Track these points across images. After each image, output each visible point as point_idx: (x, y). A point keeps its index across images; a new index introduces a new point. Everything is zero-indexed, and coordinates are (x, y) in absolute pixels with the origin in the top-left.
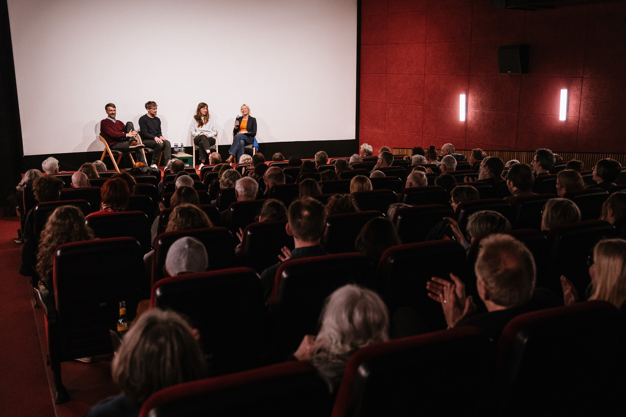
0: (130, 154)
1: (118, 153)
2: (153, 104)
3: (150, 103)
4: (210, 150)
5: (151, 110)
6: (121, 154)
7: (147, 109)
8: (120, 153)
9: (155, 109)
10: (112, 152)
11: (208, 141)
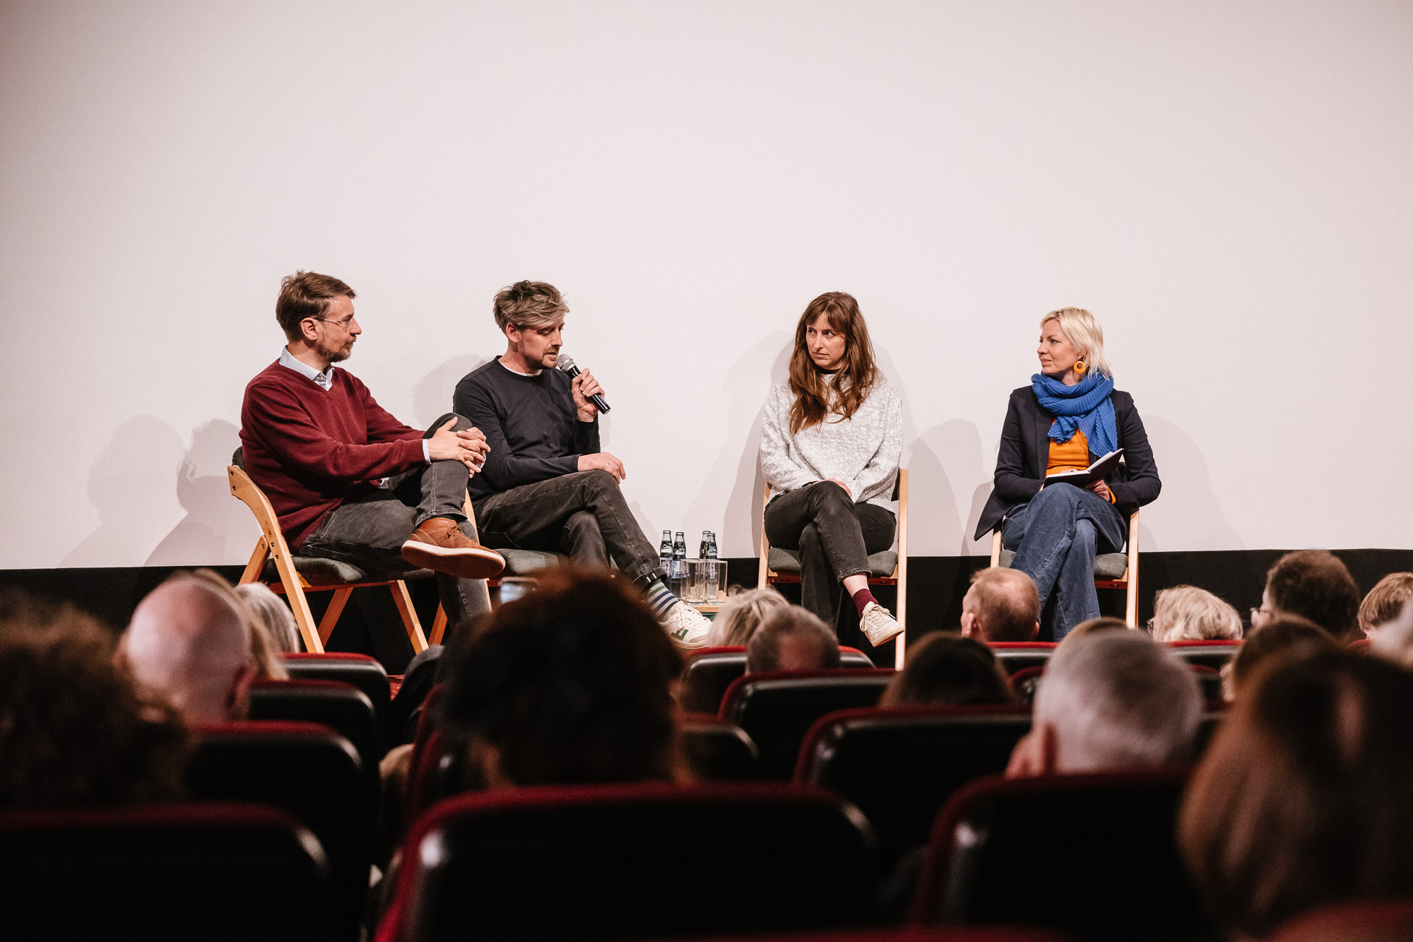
0: (401, 584)
1: (334, 573)
2: (544, 298)
3: (522, 292)
4: (868, 575)
5: (530, 334)
6: (351, 582)
7: (504, 331)
8: (347, 572)
9: (552, 329)
10: (299, 568)
11: (857, 523)
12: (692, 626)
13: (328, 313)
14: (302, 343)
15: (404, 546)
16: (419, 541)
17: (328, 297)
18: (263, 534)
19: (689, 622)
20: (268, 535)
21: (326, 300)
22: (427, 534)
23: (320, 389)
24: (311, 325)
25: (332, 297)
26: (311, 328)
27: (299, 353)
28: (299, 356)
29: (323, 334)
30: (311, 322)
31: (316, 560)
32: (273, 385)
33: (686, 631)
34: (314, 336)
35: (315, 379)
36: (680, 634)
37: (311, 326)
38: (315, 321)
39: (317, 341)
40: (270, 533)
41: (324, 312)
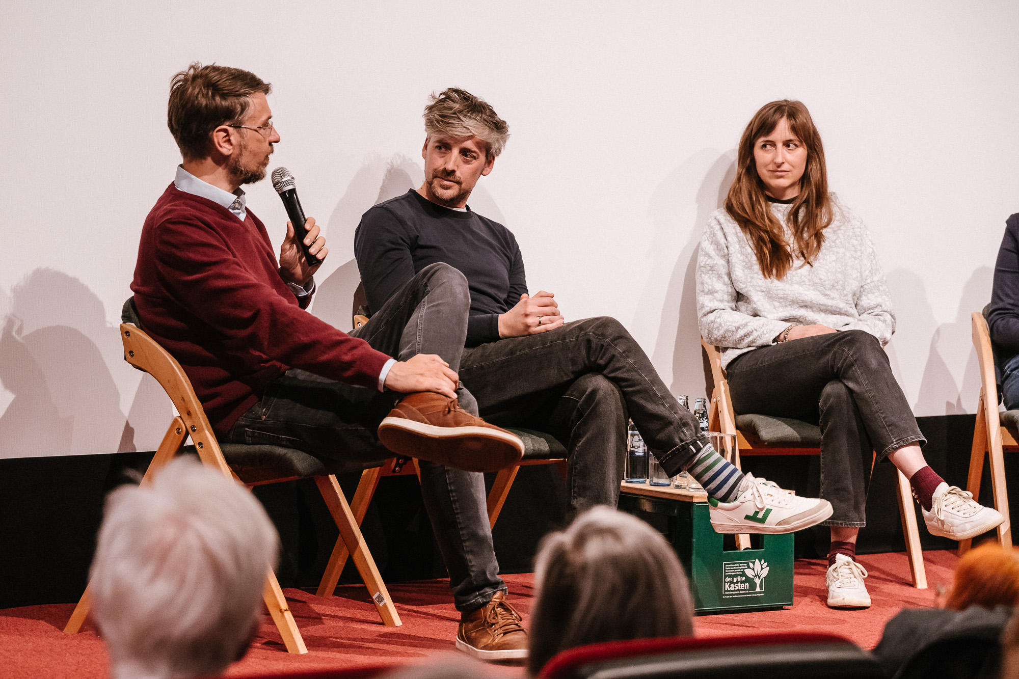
8: (303, 463)
12: (776, 503)
13: (246, 118)
14: (209, 161)
15: (383, 423)
16: (404, 417)
17: (244, 95)
18: (176, 414)
19: (770, 498)
20: (185, 416)
21: (242, 99)
22: (414, 408)
23: (234, 219)
24: (225, 134)
25: (249, 94)
26: (225, 139)
27: (206, 174)
28: (206, 177)
29: (241, 145)
30: (225, 131)
31: (257, 447)
32: (191, 219)
33: (768, 511)
34: (229, 150)
35: (229, 208)
36: (760, 516)
37: (225, 137)
38: (231, 130)
39: (232, 156)
40: (189, 413)
41: (242, 116)
